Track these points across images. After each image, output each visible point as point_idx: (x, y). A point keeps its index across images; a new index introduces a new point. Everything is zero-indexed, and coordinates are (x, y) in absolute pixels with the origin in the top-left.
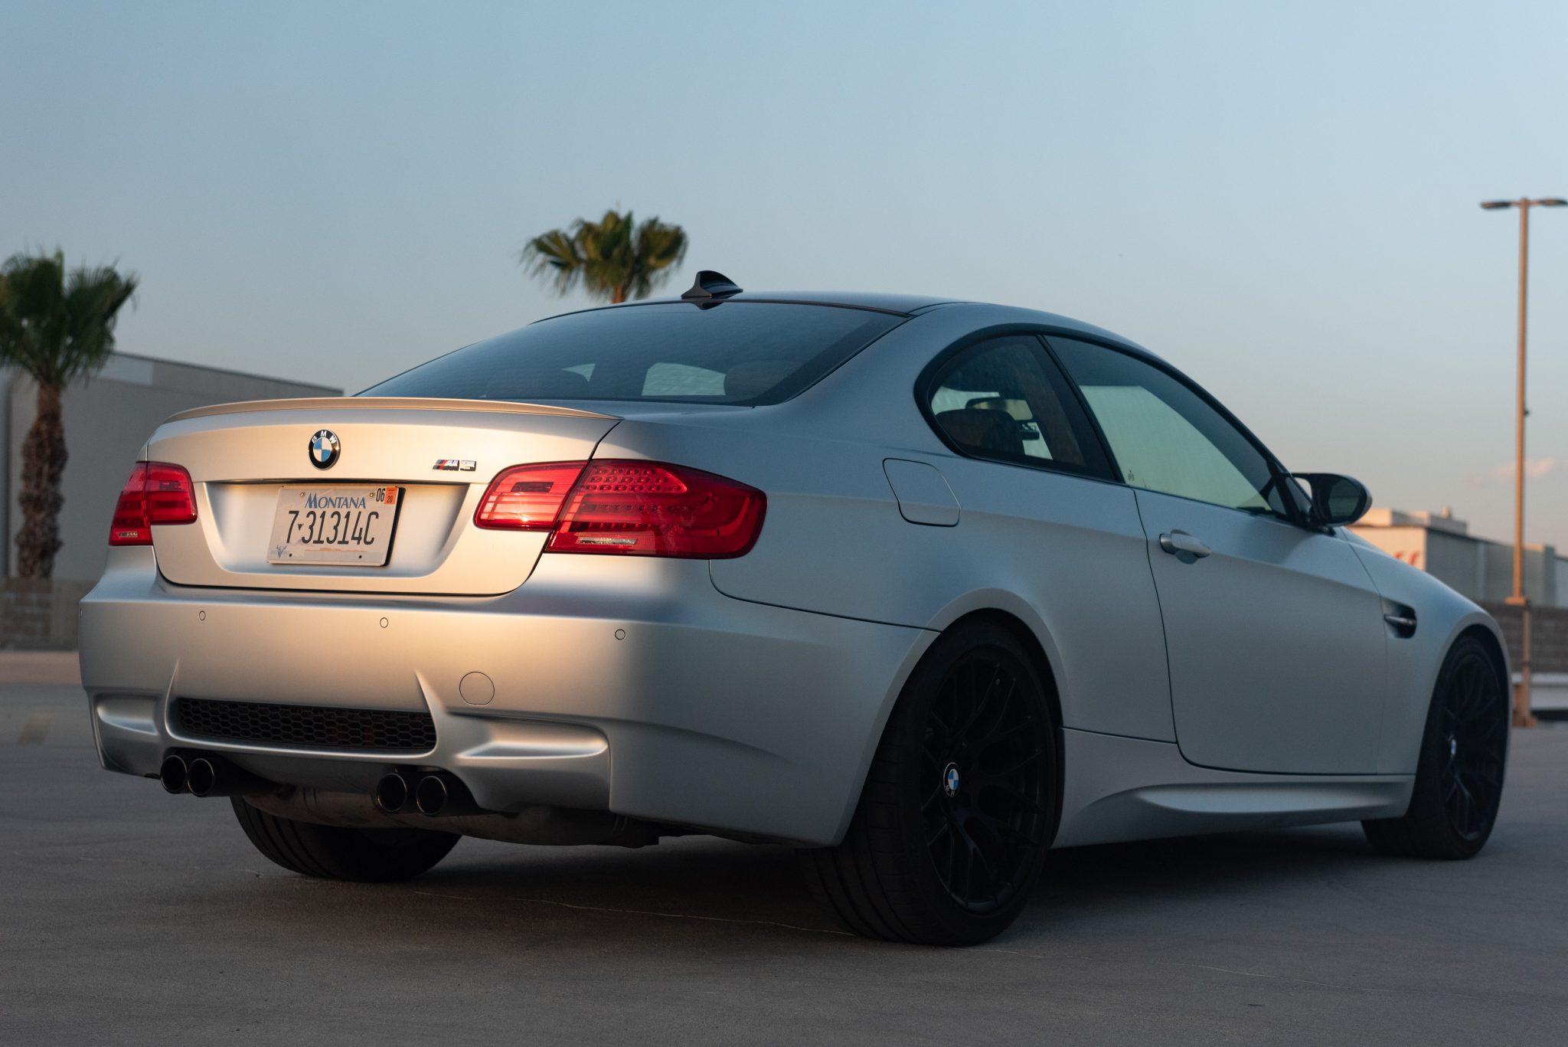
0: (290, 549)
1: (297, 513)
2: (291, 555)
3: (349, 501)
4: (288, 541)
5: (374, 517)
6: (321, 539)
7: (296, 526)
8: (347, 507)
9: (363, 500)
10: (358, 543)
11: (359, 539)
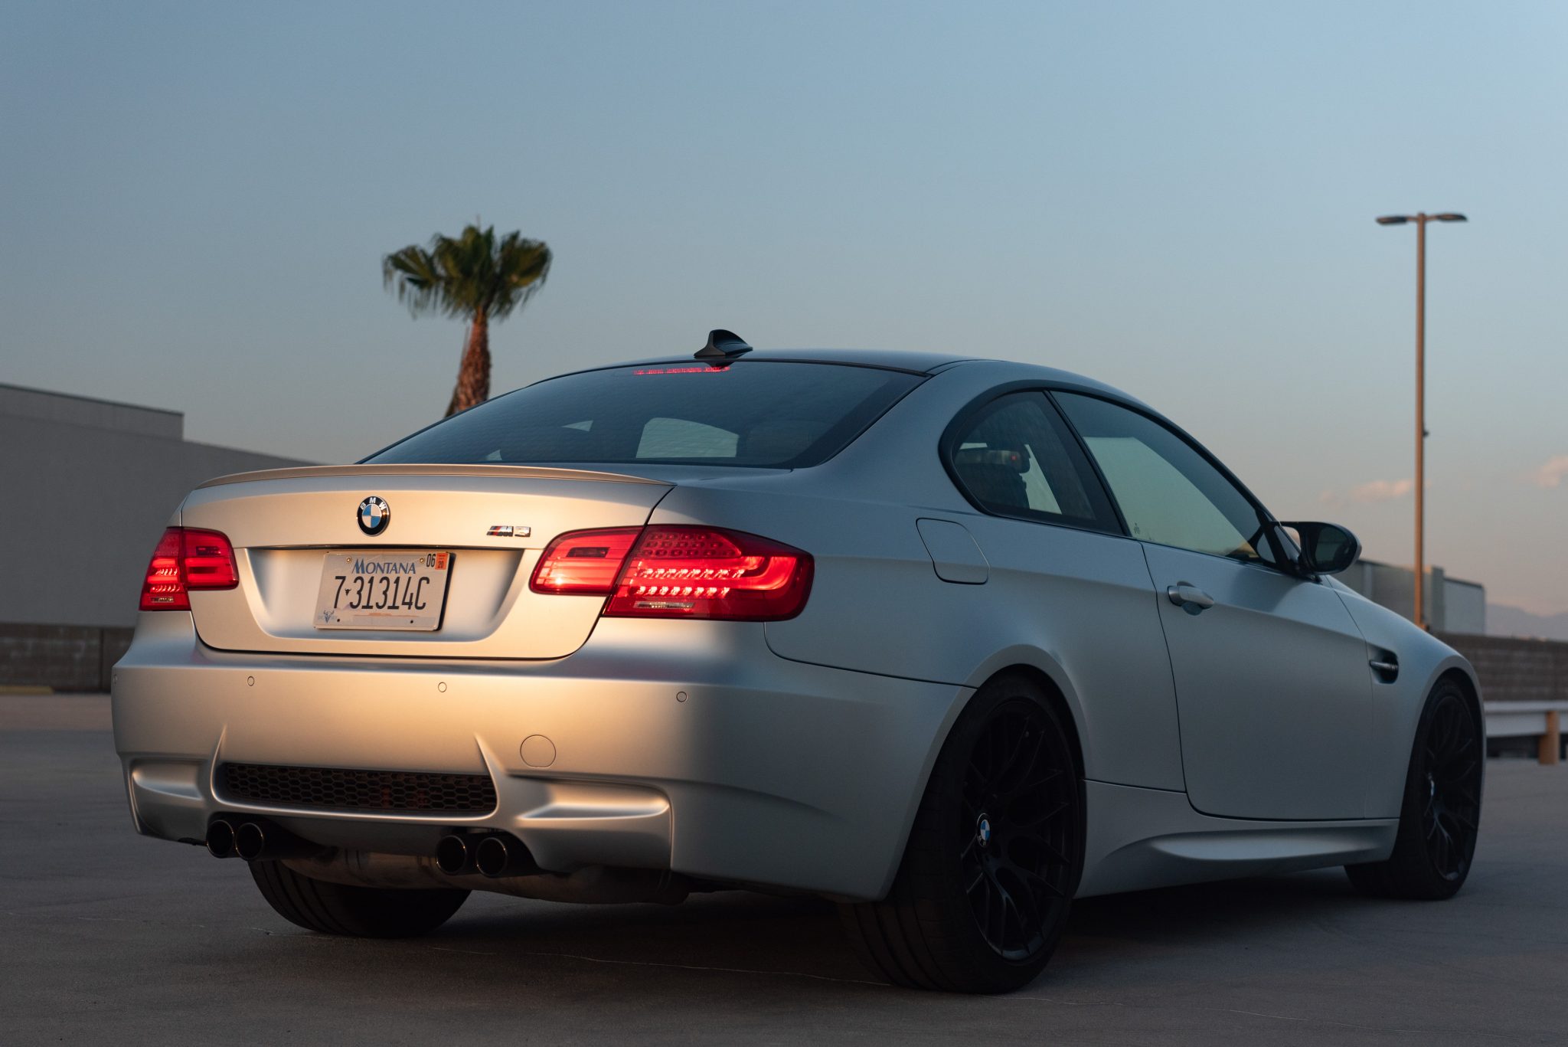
0: (337, 614)
1: (343, 578)
2: (339, 620)
3: (398, 566)
4: (335, 607)
5: (424, 582)
6: (370, 605)
7: (343, 591)
8: (396, 572)
9: (413, 565)
10: (409, 608)
11: (410, 604)
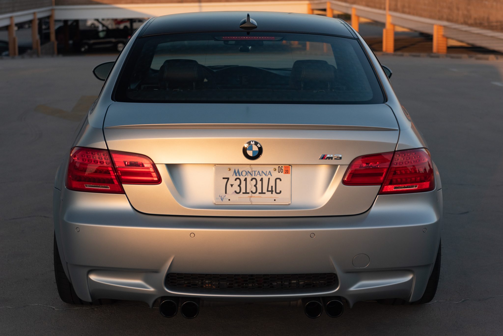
0: (228, 197)
1: (228, 179)
2: (229, 200)
3: (261, 173)
4: (226, 193)
5: (278, 180)
6: (248, 192)
7: (229, 185)
8: (261, 176)
9: (270, 172)
11: (272, 191)
